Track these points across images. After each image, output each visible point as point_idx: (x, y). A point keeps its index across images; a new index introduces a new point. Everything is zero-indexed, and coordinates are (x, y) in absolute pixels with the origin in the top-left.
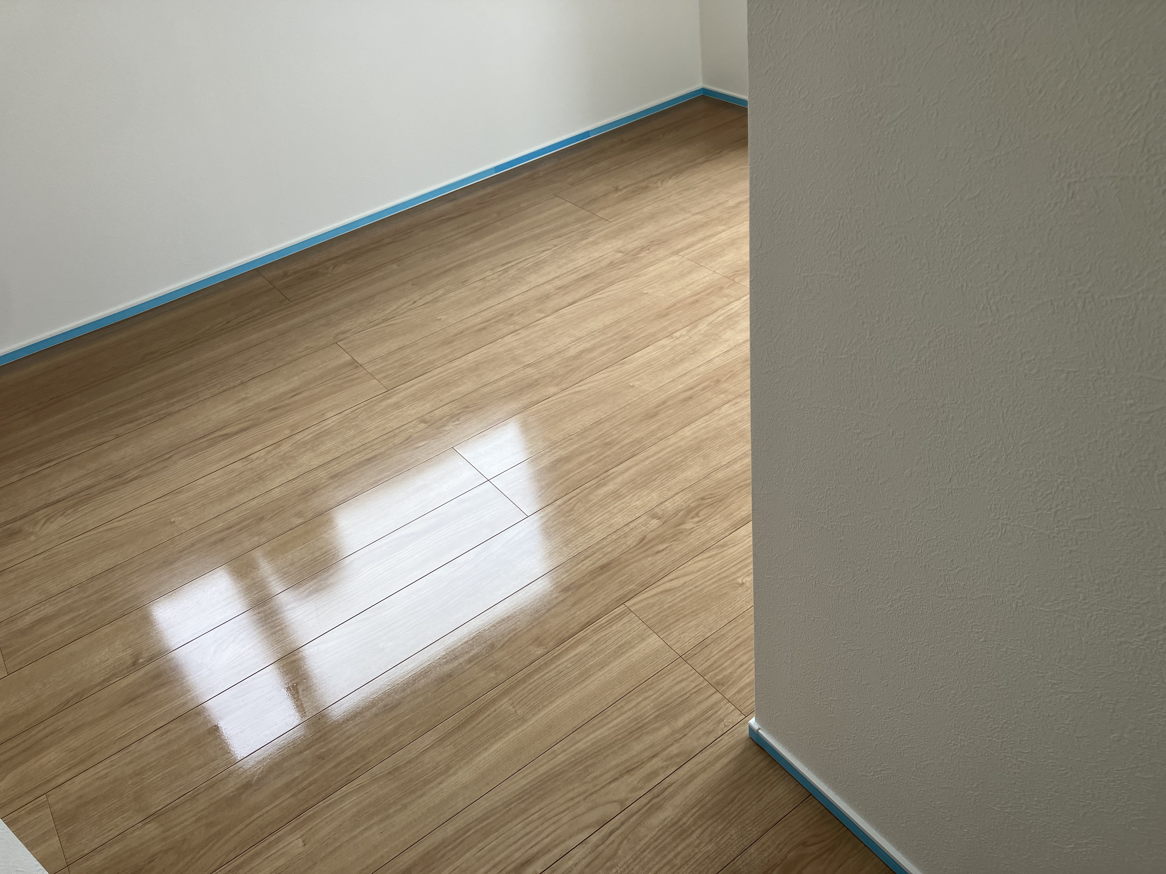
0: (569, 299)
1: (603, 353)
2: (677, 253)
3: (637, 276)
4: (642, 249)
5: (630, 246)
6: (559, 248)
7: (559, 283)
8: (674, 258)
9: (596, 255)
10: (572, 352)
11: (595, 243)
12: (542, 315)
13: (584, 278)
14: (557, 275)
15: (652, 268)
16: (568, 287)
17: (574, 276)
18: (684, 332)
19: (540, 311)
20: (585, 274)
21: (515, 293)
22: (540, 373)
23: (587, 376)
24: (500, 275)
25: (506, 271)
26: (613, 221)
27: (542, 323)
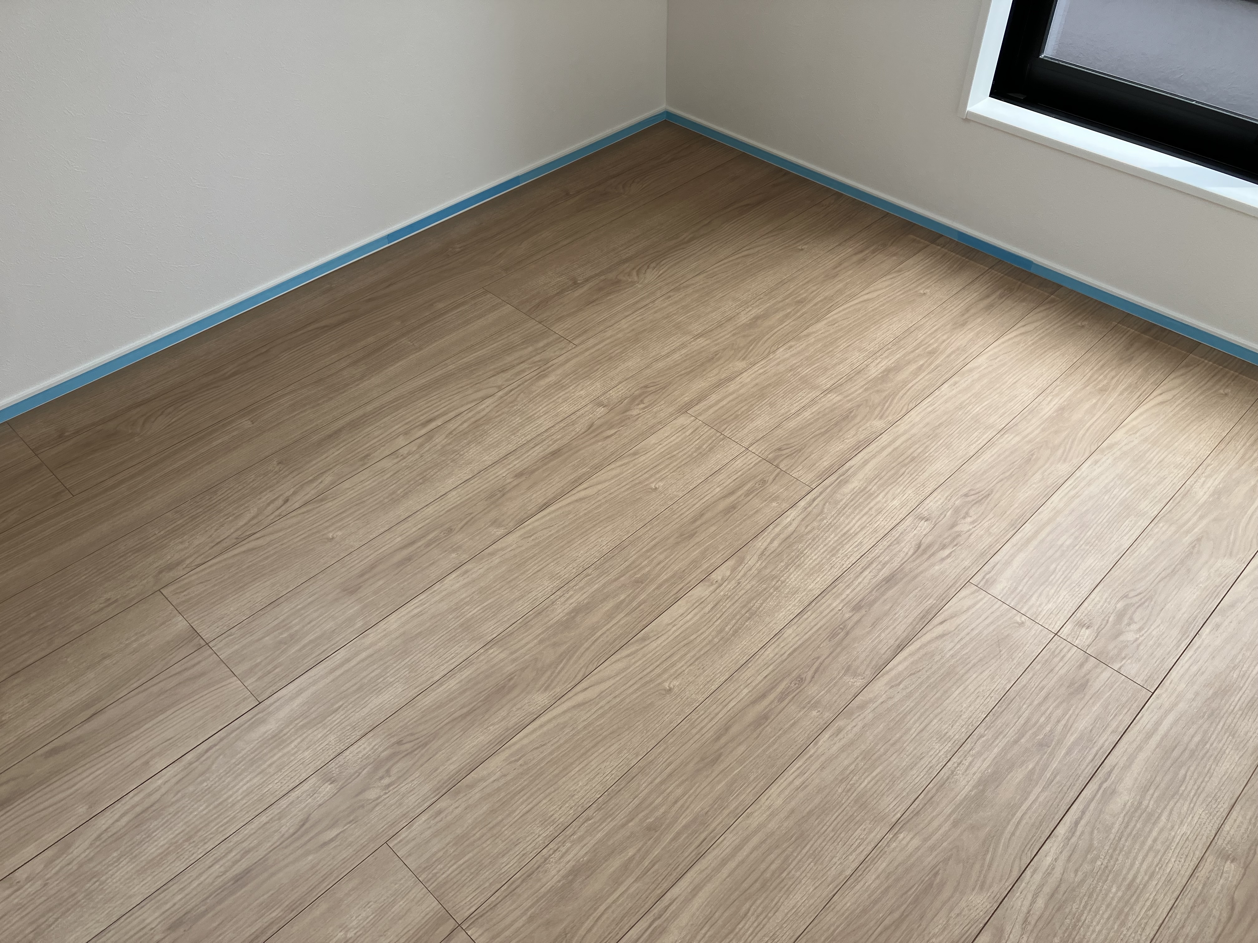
0: (538, 496)
1: (610, 616)
2: (684, 409)
3: (635, 454)
4: (635, 399)
5: (614, 395)
6: (506, 394)
7: (517, 464)
8: (683, 420)
9: (566, 408)
10: (560, 612)
11: (559, 386)
12: (501, 531)
13: (555, 454)
14: (511, 447)
15: (653, 440)
16: (533, 472)
17: (538, 452)
18: (724, 571)
19: (495, 523)
20: (555, 447)
21: (450, 483)
22: (514, 660)
23: (591, 668)
24: (421, 446)
25: (429, 436)
26: (580, 344)
27: (502, 549)
